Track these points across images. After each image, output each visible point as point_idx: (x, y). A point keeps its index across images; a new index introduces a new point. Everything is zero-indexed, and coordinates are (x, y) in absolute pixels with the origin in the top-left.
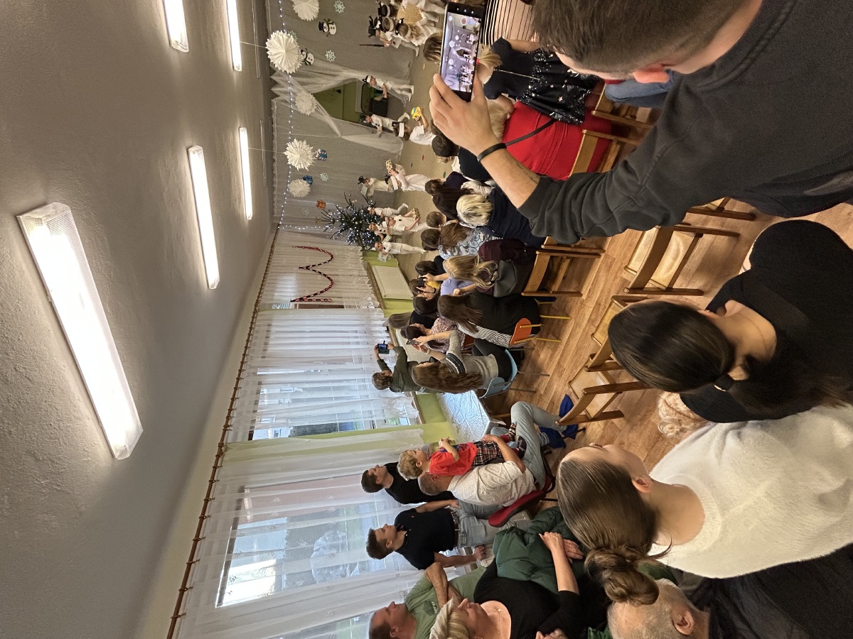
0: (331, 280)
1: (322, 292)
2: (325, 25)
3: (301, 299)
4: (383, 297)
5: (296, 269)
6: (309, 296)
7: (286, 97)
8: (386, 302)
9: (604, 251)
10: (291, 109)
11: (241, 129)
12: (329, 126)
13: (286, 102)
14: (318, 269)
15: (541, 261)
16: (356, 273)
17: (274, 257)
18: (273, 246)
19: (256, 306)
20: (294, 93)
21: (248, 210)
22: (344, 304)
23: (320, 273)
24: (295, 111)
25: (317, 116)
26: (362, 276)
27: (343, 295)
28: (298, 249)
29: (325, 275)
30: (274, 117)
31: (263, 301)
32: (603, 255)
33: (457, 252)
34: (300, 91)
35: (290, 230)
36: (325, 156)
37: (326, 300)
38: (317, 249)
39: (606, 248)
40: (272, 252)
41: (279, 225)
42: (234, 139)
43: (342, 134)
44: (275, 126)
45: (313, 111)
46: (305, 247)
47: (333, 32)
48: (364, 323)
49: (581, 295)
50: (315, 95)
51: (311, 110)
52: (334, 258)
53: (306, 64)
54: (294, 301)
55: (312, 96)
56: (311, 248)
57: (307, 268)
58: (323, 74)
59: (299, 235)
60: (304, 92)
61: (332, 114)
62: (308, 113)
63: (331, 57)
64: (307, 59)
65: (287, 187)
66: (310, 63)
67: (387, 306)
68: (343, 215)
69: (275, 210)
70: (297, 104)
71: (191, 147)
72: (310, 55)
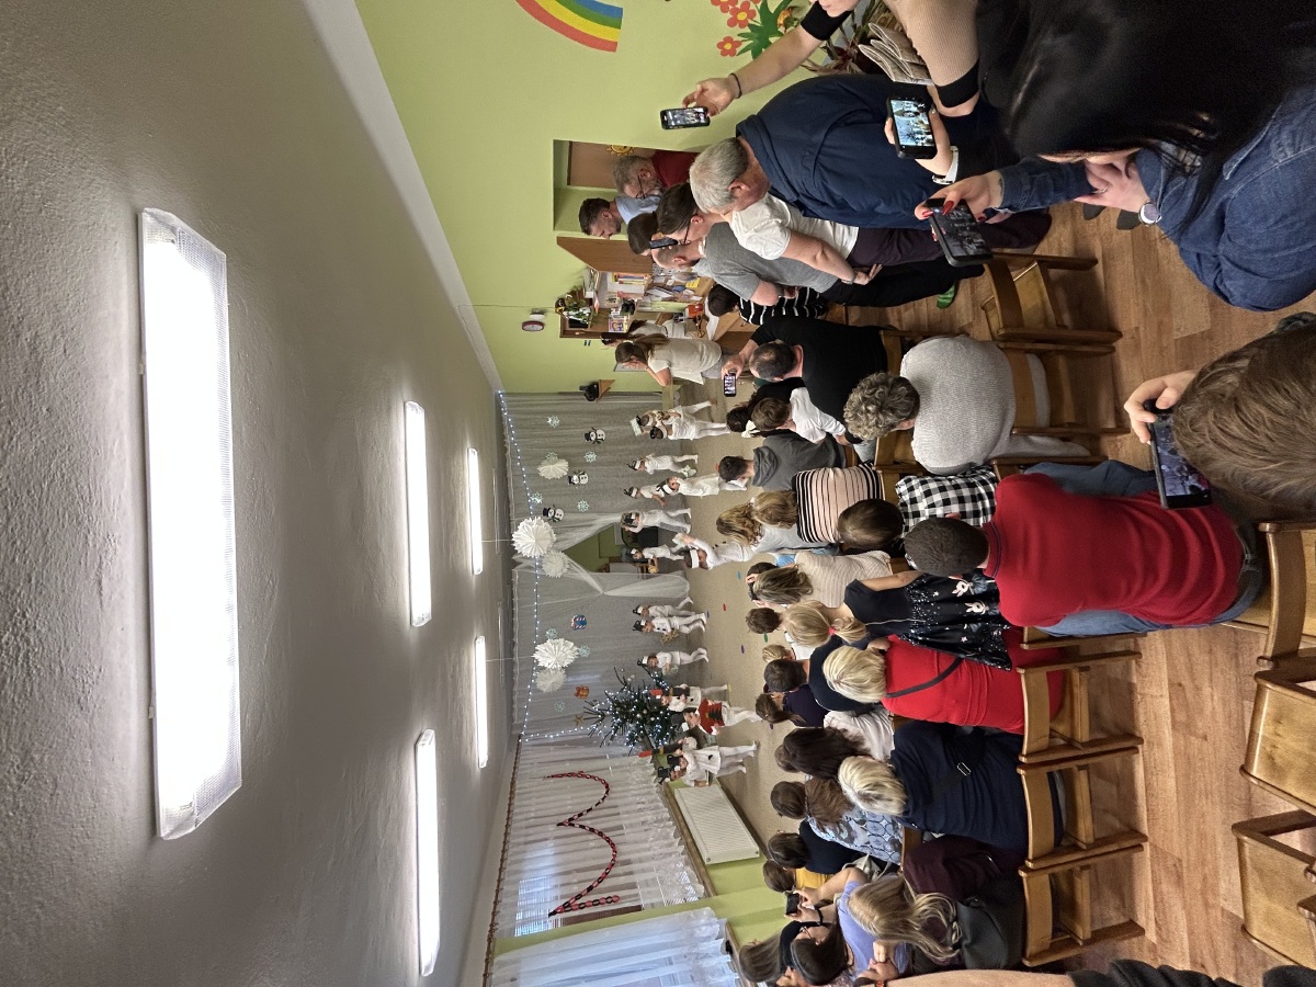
0: (613, 845)
1: (600, 880)
2: (575, 477)
3: (566, 907)
4: (706, 863)
5: (552, 828)
6: (579, 896)
8: (713, 873)
9: (1145, 838)
10: (536, 575)
11: (478, 640)
12: (586, 583)
13: (530, 568)
14: (588, 823)
15: (1035, 888)
16: (650, 817)
17: (516, 802)
18: (513, 783)
19: (490, 940)
21: (481, 752)
22: (642, 903)
23: (592, 830)
24: (541, 576)
25: (571, 575)
26: (662, 820)
27: (637, 878)
28: (552, 780)
29: (600, 834)
30: (515, 589)
31: (502, 925)
32: (1147, 846)
33: (845, 831)
35: (537, 742)
36: (584, 623)
37: (610, 900)
38: (581, 775)
39: (1145, 829)
40: (512, 792)
41: (520, 736)
42: (469, 661)
43: (604, 589)
44: (516, 599)
45: (565, 570)
46: (563, 775)
47: (584, 482)
48: (685, 950)
49: (1142, 931)
50: (565, 552)
51: (562, 570)
52: (612, 789)
54: (554, 913)
55: (563, 555)
56: (571, 775)
57: (571, 822)
58: (574, 527)
59: (552, 748)
60: (552, 552)
61: (588, 568)
62: (559, 575)
63: (583, 506)
65: (532, 678)
67: (717, 883)
68: (617, 704)
69: (515, 714)
70: (545, 567)
71: (420, 735)
72: (559, 511)
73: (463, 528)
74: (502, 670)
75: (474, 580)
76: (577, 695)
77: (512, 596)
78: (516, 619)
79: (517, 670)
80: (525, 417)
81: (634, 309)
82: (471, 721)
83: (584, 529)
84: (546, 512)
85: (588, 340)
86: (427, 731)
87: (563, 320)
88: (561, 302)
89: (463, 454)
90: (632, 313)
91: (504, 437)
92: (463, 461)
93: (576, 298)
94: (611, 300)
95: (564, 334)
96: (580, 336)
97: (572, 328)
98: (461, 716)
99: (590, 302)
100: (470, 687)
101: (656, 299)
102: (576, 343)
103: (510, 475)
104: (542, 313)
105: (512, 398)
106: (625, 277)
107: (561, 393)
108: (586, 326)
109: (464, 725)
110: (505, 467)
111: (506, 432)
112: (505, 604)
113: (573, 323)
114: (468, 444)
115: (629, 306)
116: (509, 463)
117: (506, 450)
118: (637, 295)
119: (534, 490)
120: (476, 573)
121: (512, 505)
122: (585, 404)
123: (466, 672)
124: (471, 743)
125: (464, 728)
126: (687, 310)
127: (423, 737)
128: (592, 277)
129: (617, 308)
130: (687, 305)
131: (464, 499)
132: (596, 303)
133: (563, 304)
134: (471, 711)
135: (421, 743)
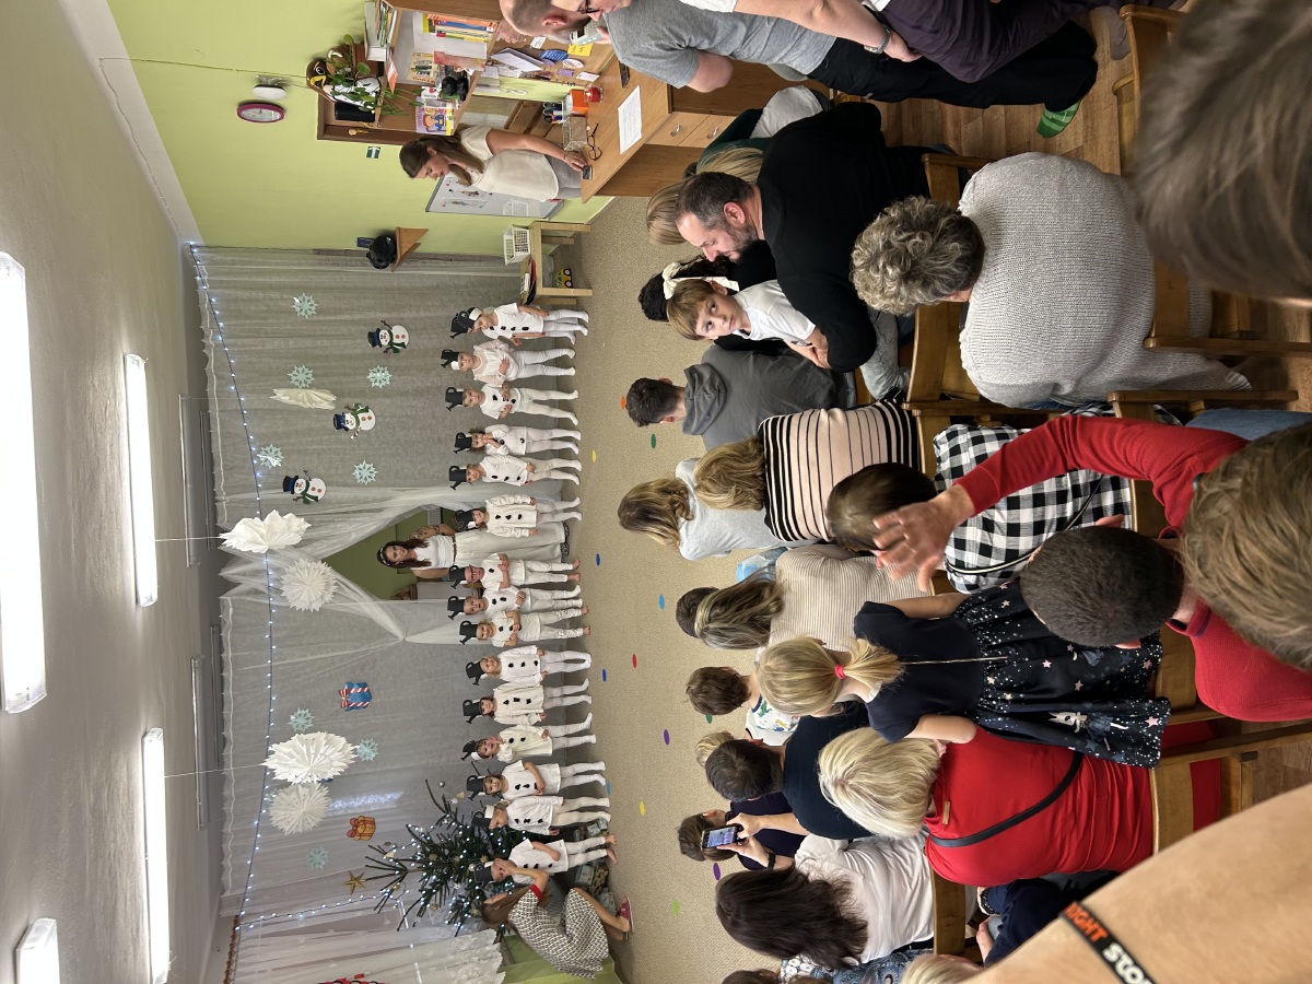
7: (257, 583)
10: (269, 606)
11: (147, 738)
12: (371, 621)
13: (257, 592)
20: (277, 570)
24: (279, 608)
25: (342, 606)
30: (227, 635)
34: (292, 562)
35: (272, 929)
36: (367, 698)
41: (238, 920)
42: (130, 777)
43: (406, 632)
45: (328, 597)
50: (334, 561)
51: (322, 597)
53: (307, 502)
55: (323, 567)
58: (346, 513)
60: (303, 562)
61: (375, 591)
62: (317, 606)
63: (365, 474)
64: (310, 492)
66: (316, 498)
68: (430, 847)
69: (228, 879)
70: (287, 591)
71: (25, 932)
72: (317, 483)
73: (114, 515)
74: (199, 794)
75: (138, 619)
76: (352, 834)
77: (221, 650)
78: (229, 693)
79: (230, 791)
80: (245, 294)
81: (466, 88)
82: (135, 897)
83: (367, 517)
84: (289, 484)
85: (374, 146)
86: (39, 923)
87: (323, 102)
88: (318, 67)
89: (113, 363)
90: (463, 98)
91: (202, 334)
92: (114, 377)
93: (349, 60)
94: (422, 69)
95: (327, 131)
96: (359, 138)
97: (341, 121)
98: (114, 887)
99: (379, 69)
100: (131, 830)
101: (510, 73)
102: (350, 153)
103: (215, 410)
104: (279, 85)
105: (218, 257)
106: (449, 24)
107: (319, 252)
108: (369, 117)
109: (120, 906)
110: (205, 395)
111: (207, 323)
112: (204, 665)
113: (344, 110)
114: (124, 345)
115: (456, 84)
116: (213, 387)
117: (206, 359)
118: (474, 61)
119: (265, 441)
120: (144, 602)
121: (220, 469)
122: (368, 274)
123: (123, 800)
124: (136, 940)
125: (121, 913)
126: (570, 99)
127: (31, 935)
128: (382, 18)
129: (432, 86)
130: (567, 88)
131: (116, 455)
132: (391, 72)
133: (324, 71)
134: (133, 876)
135: (26, 945)
